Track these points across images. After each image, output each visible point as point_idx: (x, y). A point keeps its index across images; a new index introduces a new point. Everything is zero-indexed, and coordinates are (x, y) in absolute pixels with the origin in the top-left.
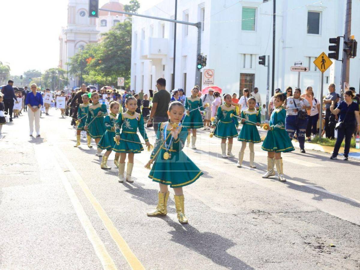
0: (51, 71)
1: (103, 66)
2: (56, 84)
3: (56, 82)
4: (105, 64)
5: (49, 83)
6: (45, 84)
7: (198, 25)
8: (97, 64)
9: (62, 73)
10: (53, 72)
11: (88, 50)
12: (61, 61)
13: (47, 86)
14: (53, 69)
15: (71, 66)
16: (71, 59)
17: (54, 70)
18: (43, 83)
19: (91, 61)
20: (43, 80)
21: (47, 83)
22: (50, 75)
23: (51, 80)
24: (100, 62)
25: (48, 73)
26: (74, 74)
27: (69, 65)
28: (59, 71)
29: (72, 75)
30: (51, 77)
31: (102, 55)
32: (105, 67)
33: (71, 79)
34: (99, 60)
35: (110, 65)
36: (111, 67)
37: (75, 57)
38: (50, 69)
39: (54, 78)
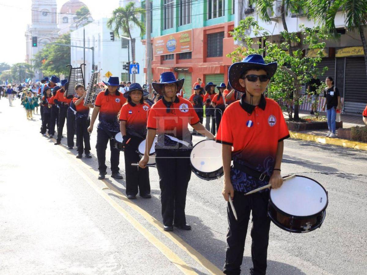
0: (19, 65)
1: (53, 66)
2: (23, 77)
3: (23, 75)
4: (55, 64)
5: (17, 76)
6: (14, 77)
7: (93, 49)
8: (49, 64)
9: (28, 66)
10: (20, 67)
11: (49, 48)
12: (28, 55)
13: (16, 78)
14: (20, 63)
15: (34, 62)
16: (35, 55)
17: (21, 65)
18: (12, 76)
19: (45, 62)
20: (12, 74)
21: (15, 76)
22: (18, 70)
23: (18, 74)
24: (51, 63)
25: (16, 67)
26: (37, 68)
27: (32, 61)
28: (25, 66)
29: (36, 69)
30: (18, 71)
31: (52, 58)
32: (55, 67)
33: (36, 73)
34: (50, 62)
35: (58, 65)
36: (58, 66)
37: (38, 54)
38: (18, 64)
39: (21, 72)
